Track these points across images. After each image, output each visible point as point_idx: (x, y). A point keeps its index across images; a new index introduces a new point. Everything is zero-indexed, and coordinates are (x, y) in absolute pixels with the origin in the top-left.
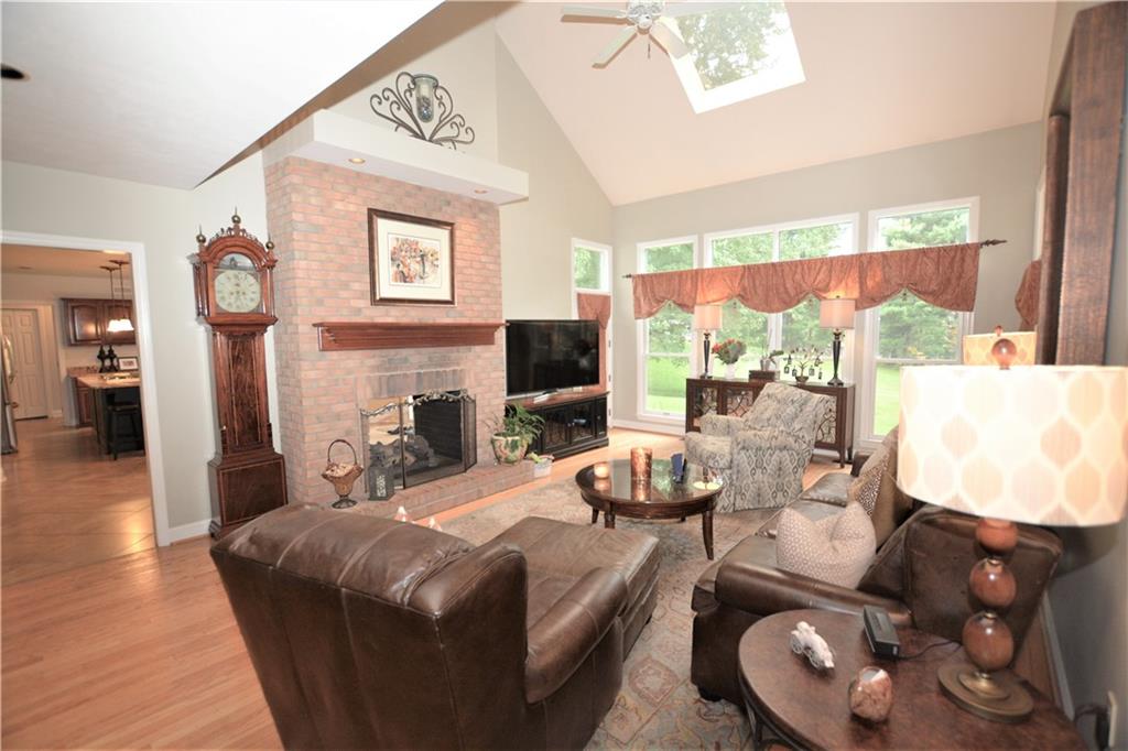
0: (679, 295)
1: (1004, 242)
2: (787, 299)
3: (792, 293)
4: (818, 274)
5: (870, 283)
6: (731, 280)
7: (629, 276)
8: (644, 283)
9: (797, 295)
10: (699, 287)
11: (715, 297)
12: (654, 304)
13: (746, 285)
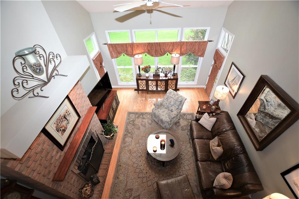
0: (127, 51)
1: (213, 41)
2: (161, 54)
3: (163, 52)
4: (170, 47)
5: (183, 50)
6: (144, 47)
7: (106, 44)
8: (112, 47)
9: (164, 53)
10: (134, 49)
11: (139, 52)
12: (118, 54)
13: (149, 49)
